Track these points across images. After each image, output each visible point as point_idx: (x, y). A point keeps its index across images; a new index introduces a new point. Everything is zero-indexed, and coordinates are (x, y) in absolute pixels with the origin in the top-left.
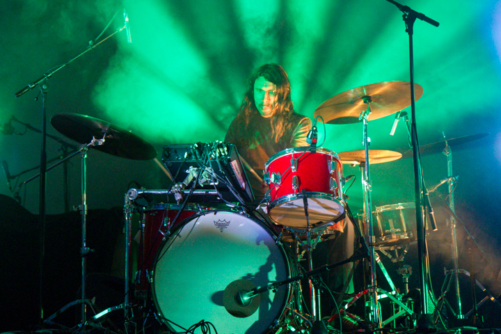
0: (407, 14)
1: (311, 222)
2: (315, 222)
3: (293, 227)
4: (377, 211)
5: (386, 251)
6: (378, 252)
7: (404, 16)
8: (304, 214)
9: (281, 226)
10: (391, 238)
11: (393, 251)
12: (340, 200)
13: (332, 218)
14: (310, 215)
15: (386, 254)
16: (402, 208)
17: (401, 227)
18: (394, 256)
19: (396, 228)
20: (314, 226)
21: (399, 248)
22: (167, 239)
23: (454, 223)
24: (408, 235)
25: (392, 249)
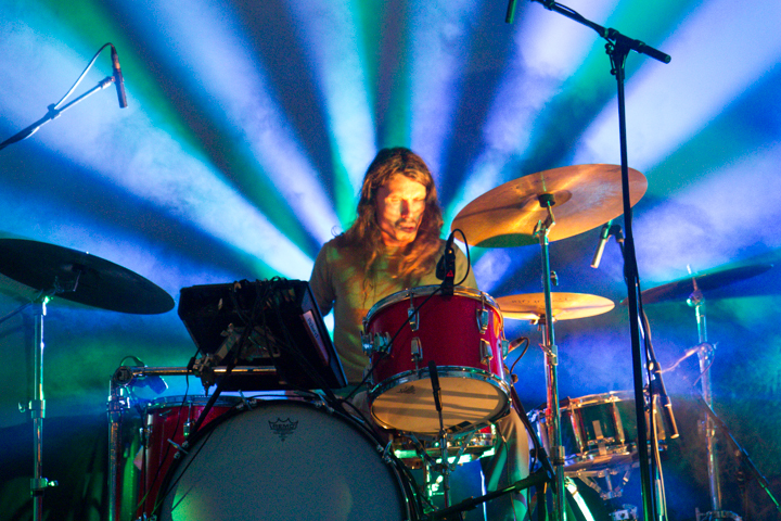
0: (614, 43)
1: (448, 422)
2: (456, 422)
3: (415, 433)
4: (573, 407)
5: (589, 478)
6: (577, 480)
7: (607, 46)
8: (434, 408)
9: (394, 432)
10: (599, 455)
11: (604, 479)
12: (500, 380)
13: (486, 414)
14: (444, 409)
15: (592, 485)
16: (617, 399)
17: (614, 433)
18: (605, 489)
19: (606, 436)
20: (454, 429)
21: (614, 473)
22: (183, 456)
23: (711, 428)
24: (629, 449)
25: (601, 474)
